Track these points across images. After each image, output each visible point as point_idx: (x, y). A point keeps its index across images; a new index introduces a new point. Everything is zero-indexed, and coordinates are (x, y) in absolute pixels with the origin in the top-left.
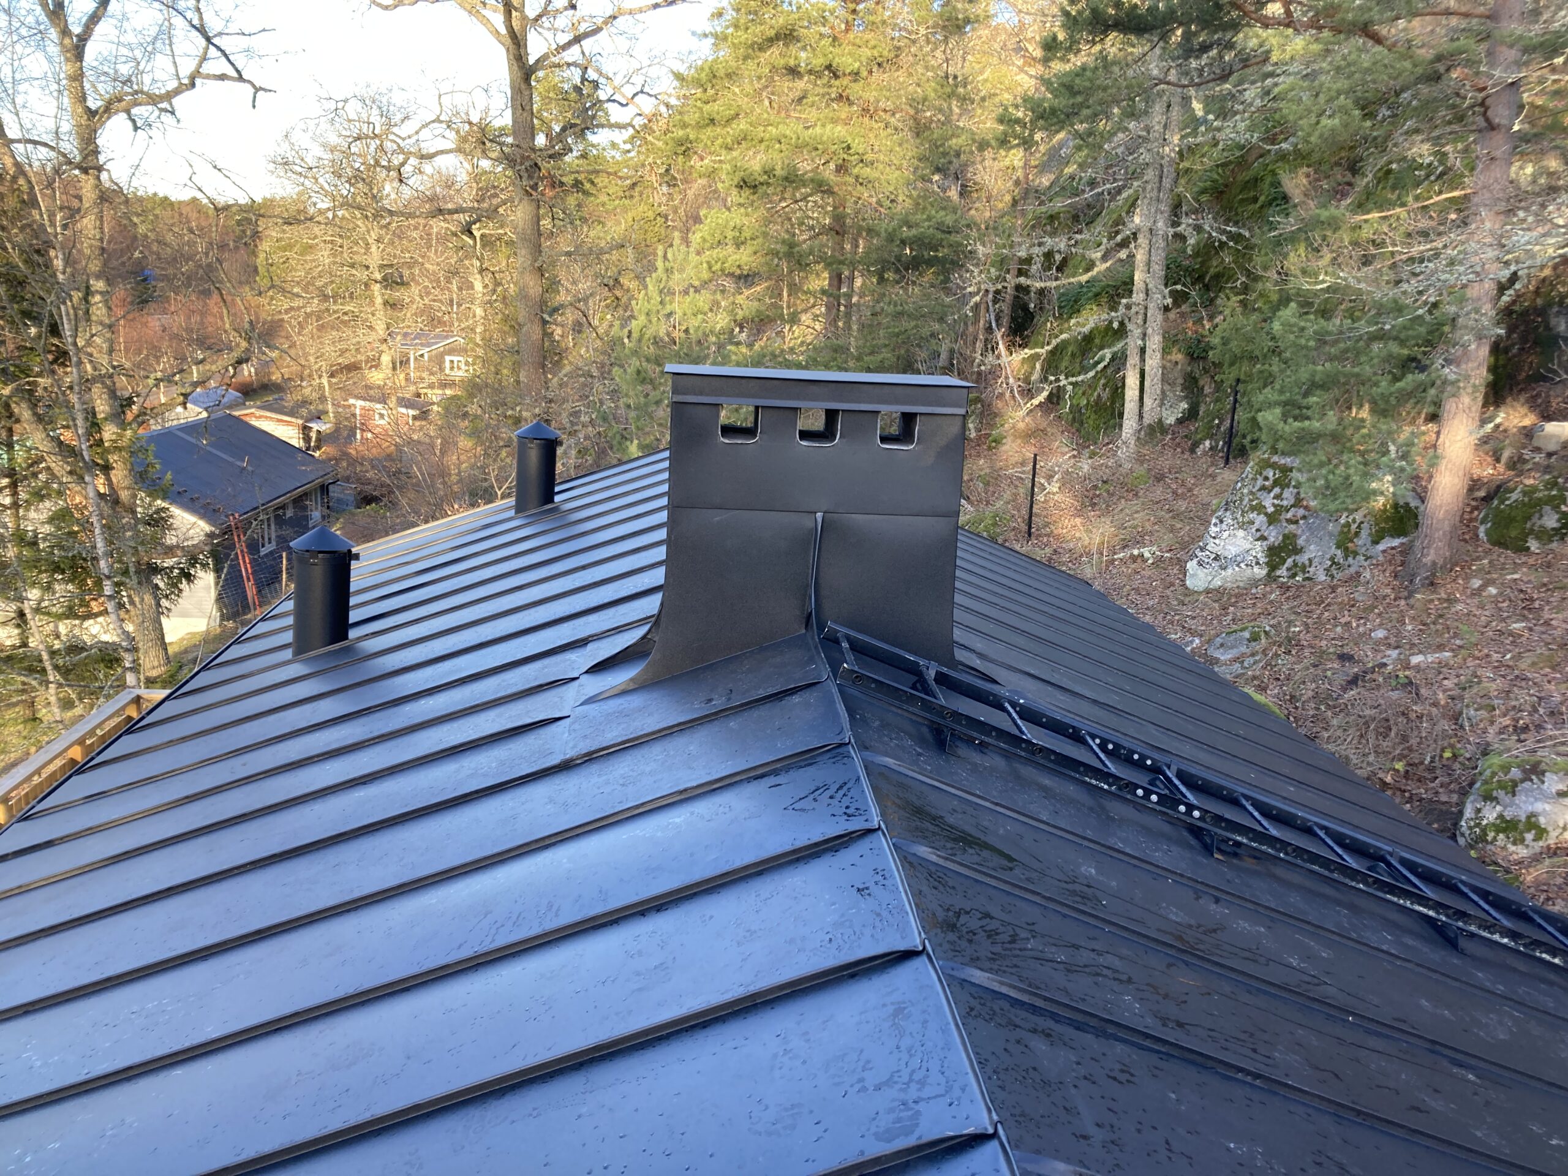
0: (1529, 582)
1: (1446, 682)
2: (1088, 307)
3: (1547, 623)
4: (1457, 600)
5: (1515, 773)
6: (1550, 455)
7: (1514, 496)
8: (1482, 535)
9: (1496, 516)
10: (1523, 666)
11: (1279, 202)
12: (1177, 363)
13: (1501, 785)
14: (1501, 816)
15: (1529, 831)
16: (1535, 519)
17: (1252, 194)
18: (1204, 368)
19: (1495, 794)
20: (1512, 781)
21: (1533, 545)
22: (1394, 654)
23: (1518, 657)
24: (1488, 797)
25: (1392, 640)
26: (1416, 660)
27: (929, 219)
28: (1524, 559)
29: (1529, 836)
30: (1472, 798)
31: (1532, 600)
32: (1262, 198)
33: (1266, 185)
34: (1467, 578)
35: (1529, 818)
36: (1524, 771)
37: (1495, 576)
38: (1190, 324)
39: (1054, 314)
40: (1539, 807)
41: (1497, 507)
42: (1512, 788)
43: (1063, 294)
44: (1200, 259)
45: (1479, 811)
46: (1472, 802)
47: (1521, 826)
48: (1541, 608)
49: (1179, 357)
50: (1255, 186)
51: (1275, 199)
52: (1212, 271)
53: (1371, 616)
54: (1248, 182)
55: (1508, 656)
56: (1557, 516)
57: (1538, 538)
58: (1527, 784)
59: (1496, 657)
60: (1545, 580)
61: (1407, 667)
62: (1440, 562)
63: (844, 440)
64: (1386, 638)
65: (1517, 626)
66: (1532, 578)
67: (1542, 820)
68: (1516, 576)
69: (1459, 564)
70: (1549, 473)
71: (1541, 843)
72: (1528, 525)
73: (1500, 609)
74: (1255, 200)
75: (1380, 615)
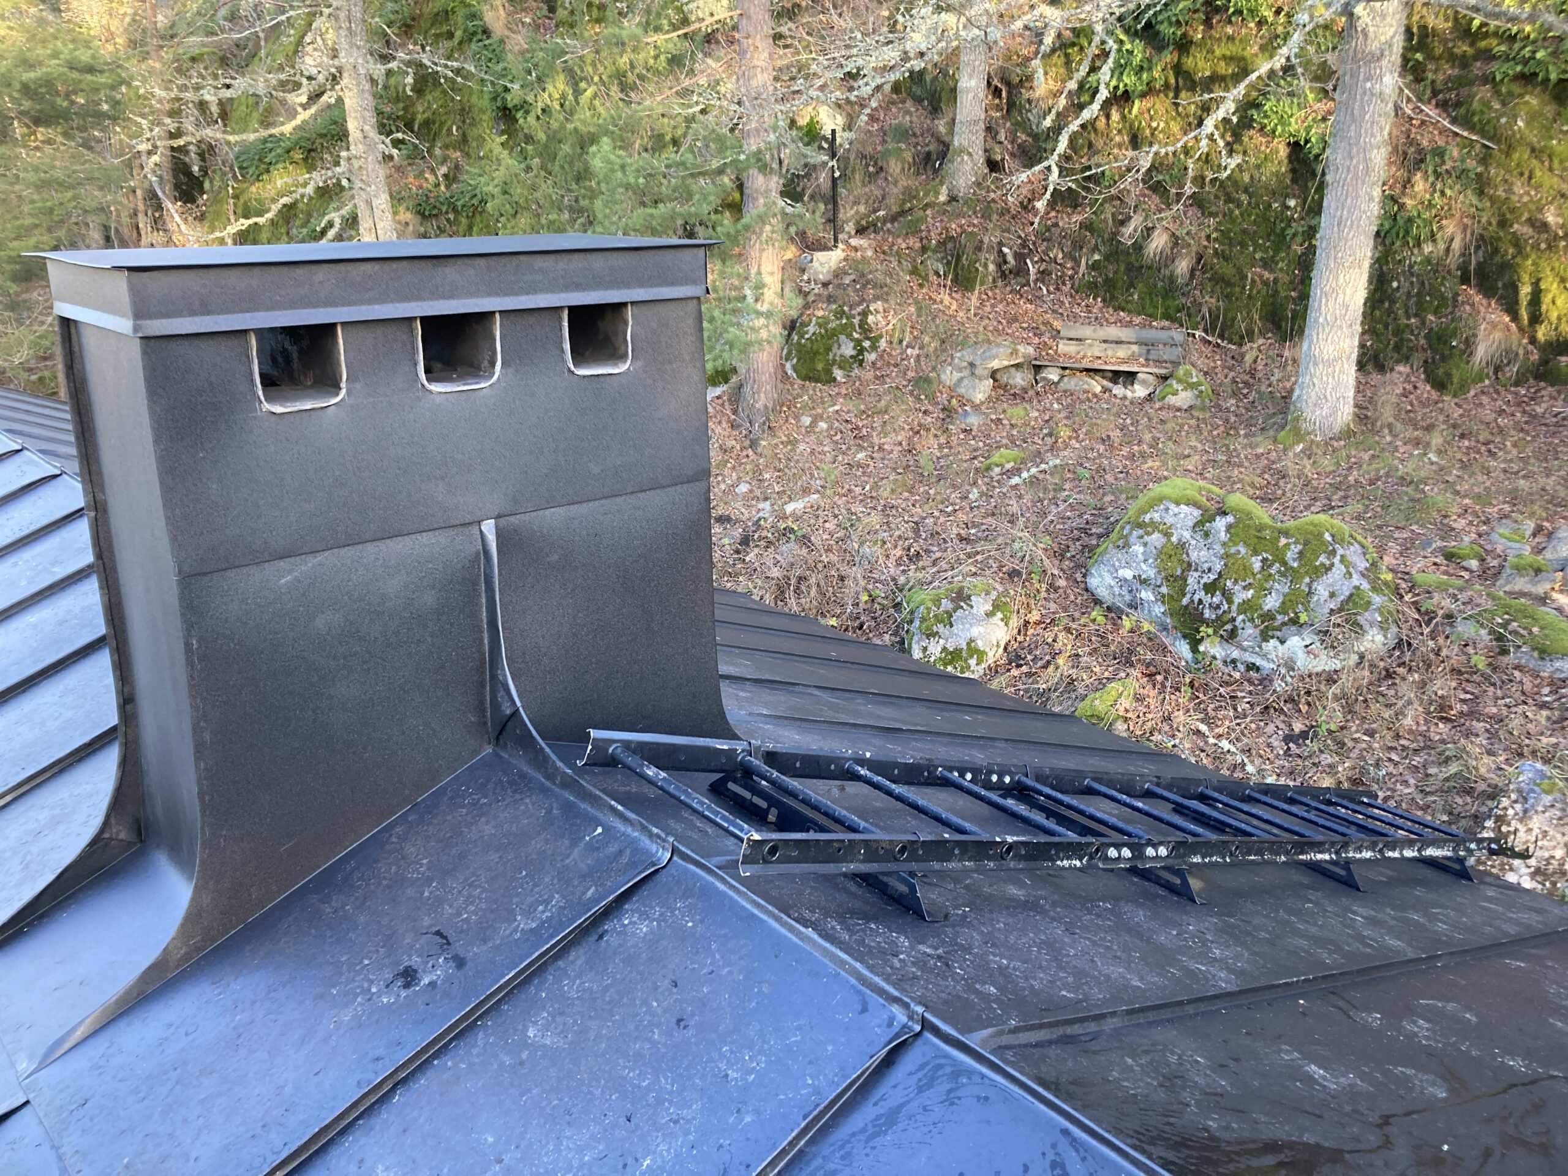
0: (849, 412)
1: (827, 525)
2: (280, 166)
3: (881, 448)
4: (797, 441)
5: (946, 605)
6: (825, 285)
7: (811, 329)
8: (790, 372)
9: (799, 351)
10: (885, 494)
11: (479, 37)
12: (407, 224)
13: (939, 620)
14: (944, 649)
15: (971, 657)
16: (835, 349)
17: (445, 28)
18: (439, 227)
19: (935, 629)
20: (947, 612)
21: (838, 374)
22: (767, 505)
23: (876, 486)
24: (931, 635)
25: (758, 493)
26: (789, 508)
27: (56, 55)
28: (836, 390)
29: (973, 662)
30: (916, 638)
31: (857, 428)
32: (458, 34)
33: (460, 17)
34: (797, 418)
35: (968, 644)
36: (952, 600)
37: (819, 411)
38: (411, 180)
39: (235, 177)
40: (975, 631)
41: (799, 343)
42: (948, 619)
43: (241, 153)
44: (401, 105)
45: (925, 649)
46: (918, 642)
47: (964, 654)
48: (869, 435)
49: (408, 216)
50: (447, 19)
51: (474, 34)
52: (420, 118)
53: (726, 472)
54: (437, 14)
55: (868, 488)
56: (852, 344)
57: (840, 368)
58: (959, 612)
59: (858, 490)
60: (862, 407)
61: (785, 517)
62: (770, 405)
63: (511, 370)
64: (751, 491)
65: (861, 456)
66: (851, 407)
67: (980, 644)
68: (837, 408)
69: (784, 405)
70: (835, 302)
71: (983, 666)
72: (831, 356)
73: (836, 443)
74: (450, 35)
75: (734, 468)
